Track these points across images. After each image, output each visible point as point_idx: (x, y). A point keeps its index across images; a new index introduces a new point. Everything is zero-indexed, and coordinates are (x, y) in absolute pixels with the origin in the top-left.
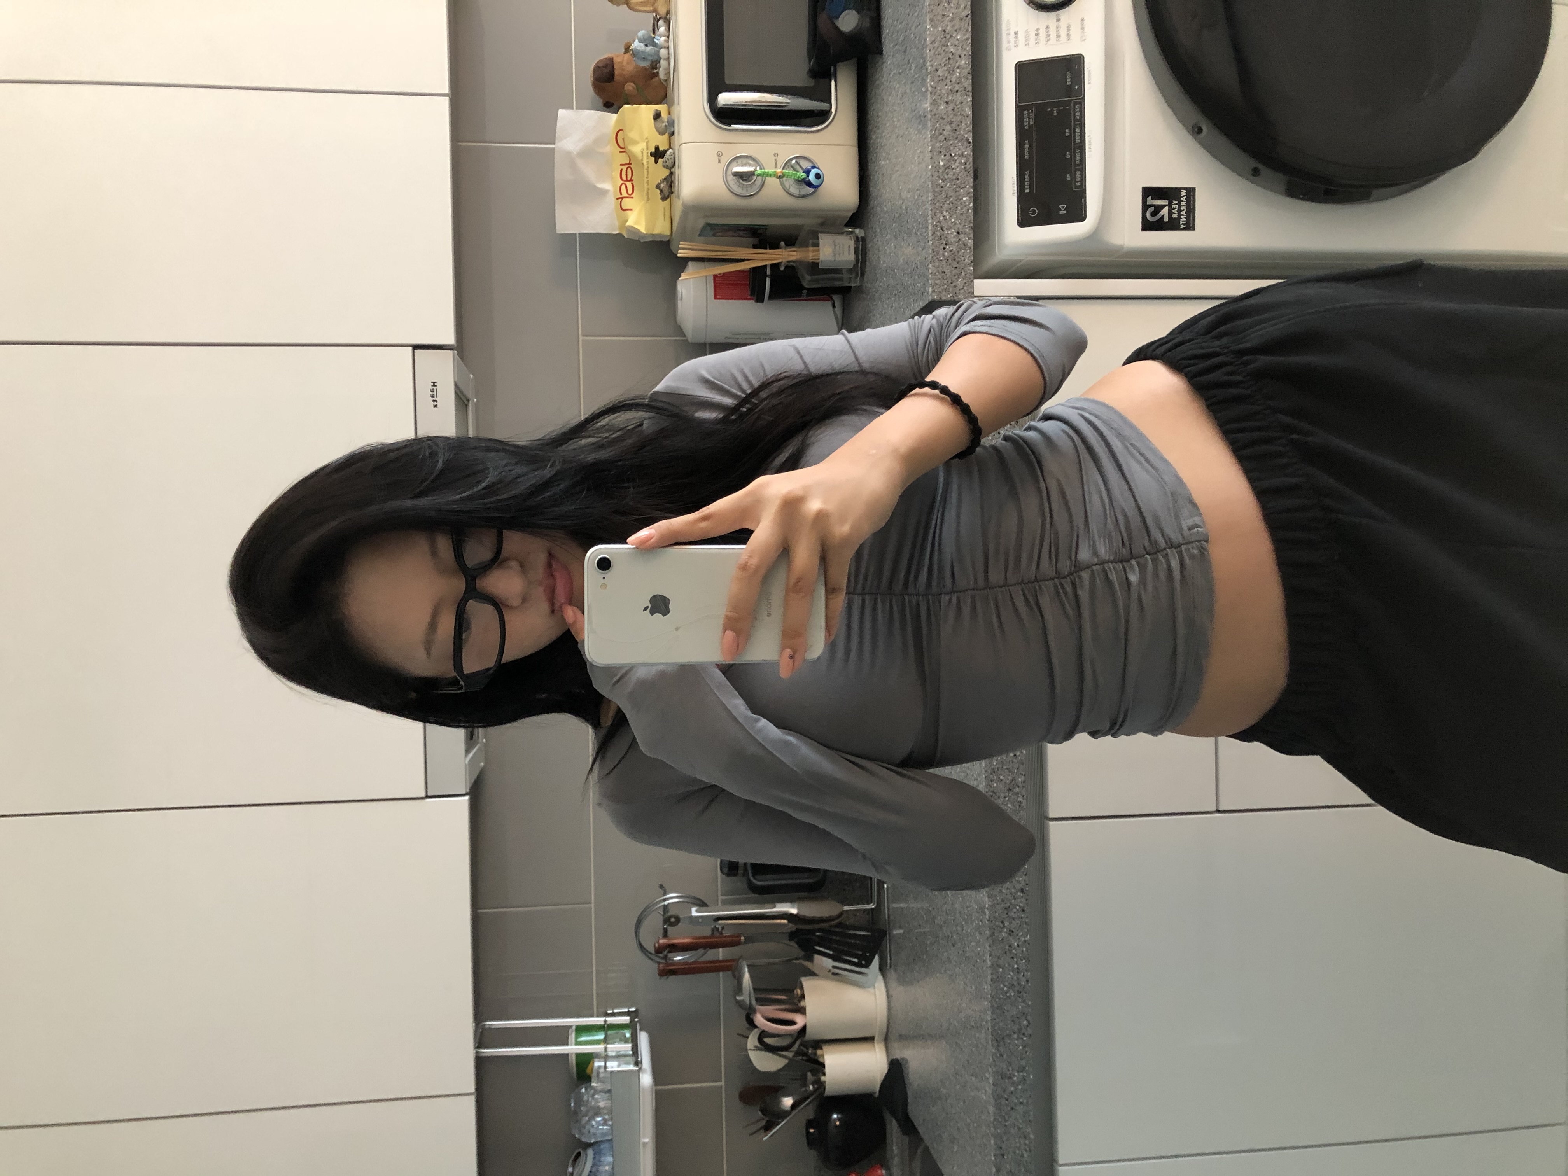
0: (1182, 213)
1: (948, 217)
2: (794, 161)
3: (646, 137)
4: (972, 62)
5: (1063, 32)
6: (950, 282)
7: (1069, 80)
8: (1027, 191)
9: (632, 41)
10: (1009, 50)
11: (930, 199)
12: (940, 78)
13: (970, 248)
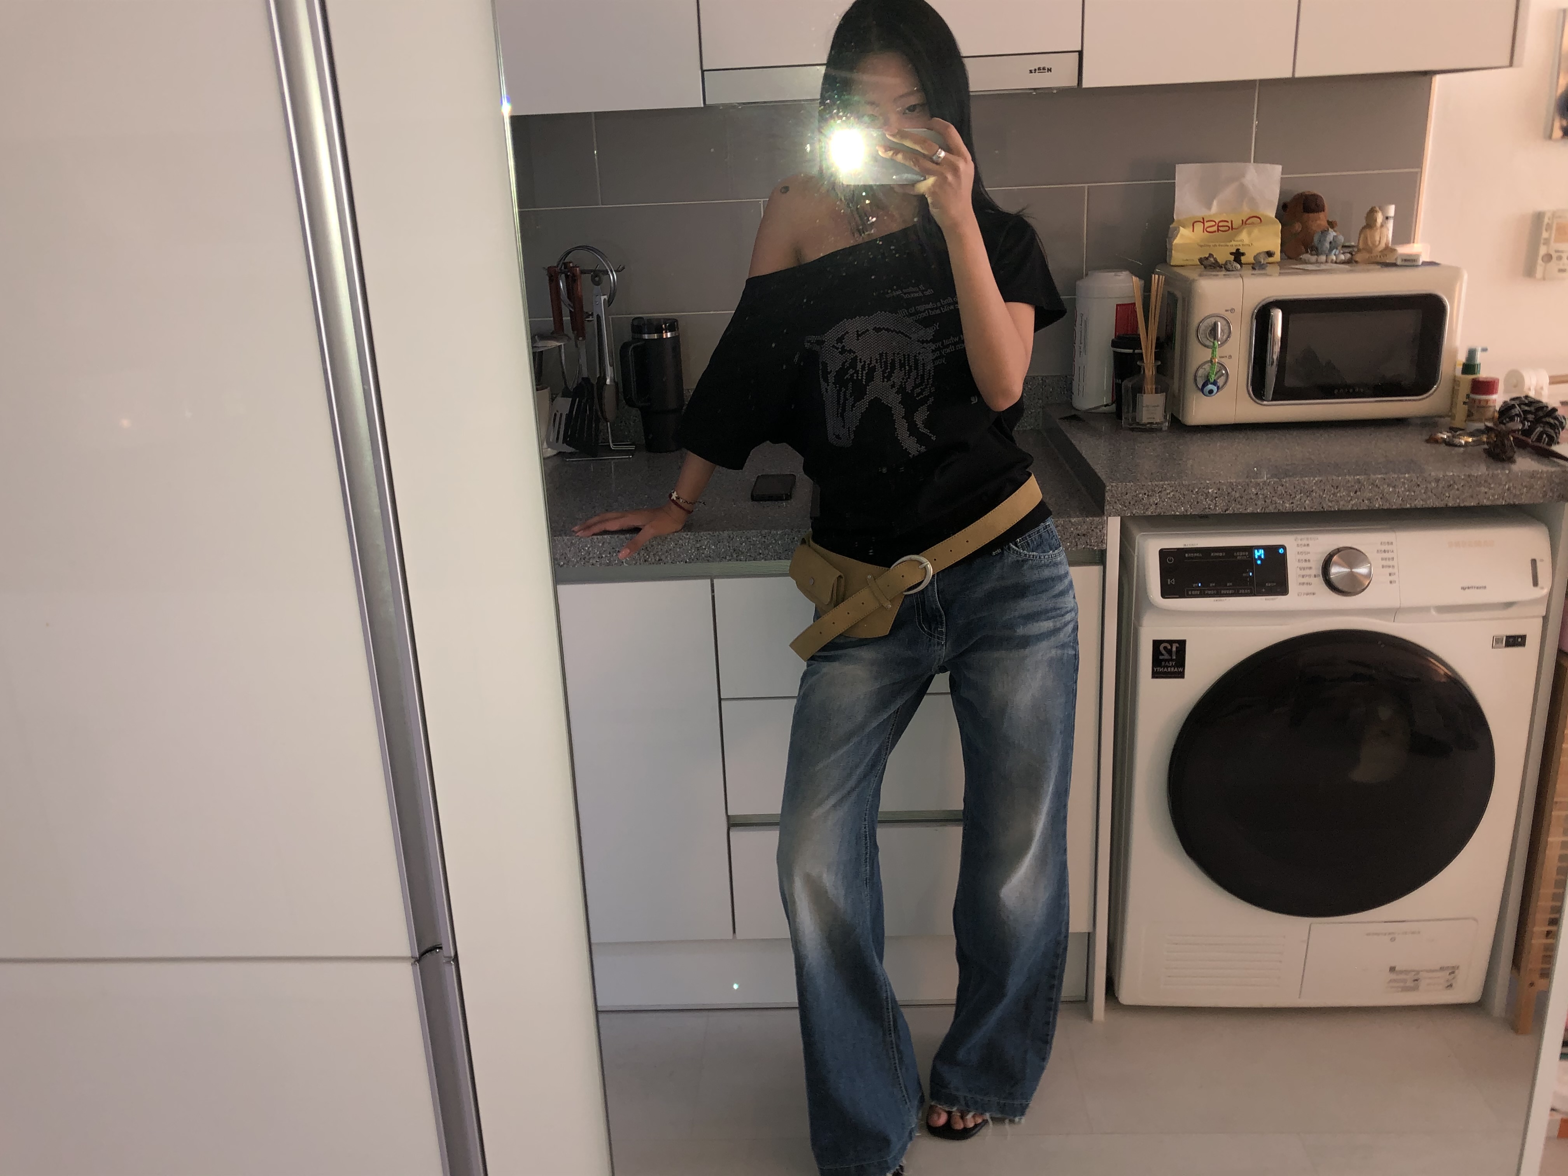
0: (1166, 668)
1: (1169, 496)
2: (1224, 372)
3: (1253, 244)
4: (1288, 513)
5: (1305, 580)
6: (1119, 498)
7: (1269, 585)
8: (1187, 555)
9: (1335, 229)
10: (1296, 540)
11: (1184, 482)
12: (1276, 488)
13: (1144, 513)
